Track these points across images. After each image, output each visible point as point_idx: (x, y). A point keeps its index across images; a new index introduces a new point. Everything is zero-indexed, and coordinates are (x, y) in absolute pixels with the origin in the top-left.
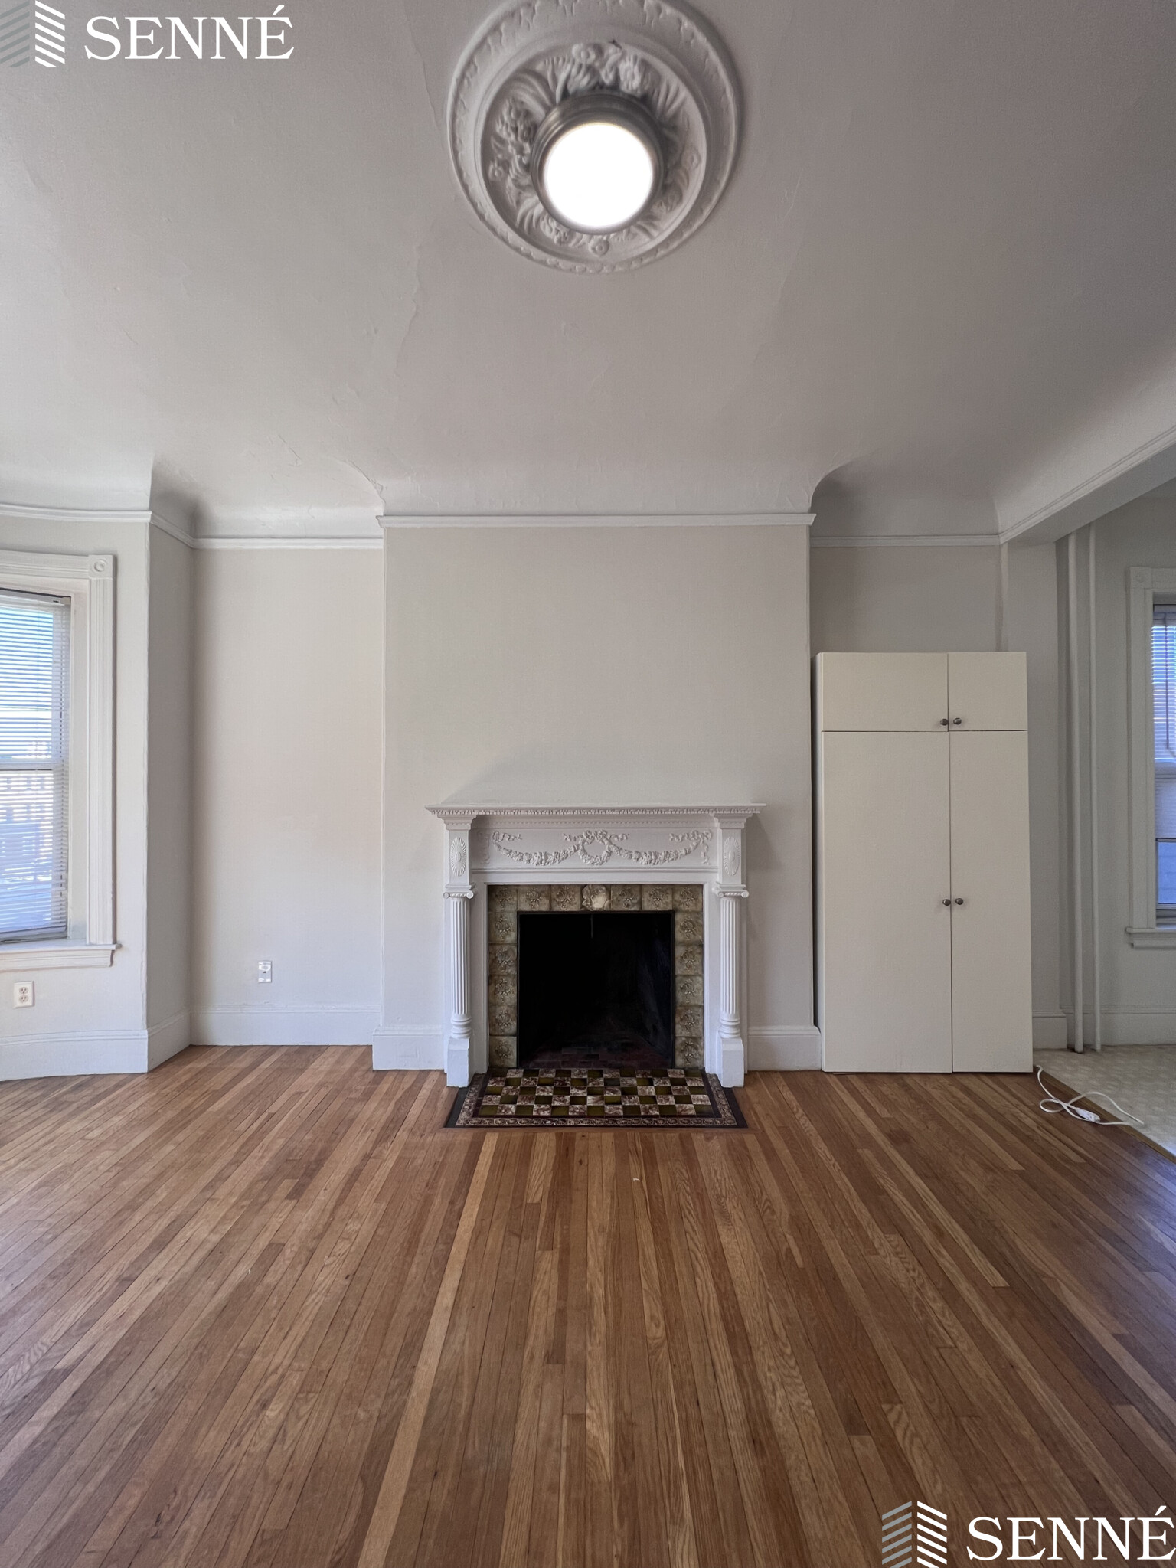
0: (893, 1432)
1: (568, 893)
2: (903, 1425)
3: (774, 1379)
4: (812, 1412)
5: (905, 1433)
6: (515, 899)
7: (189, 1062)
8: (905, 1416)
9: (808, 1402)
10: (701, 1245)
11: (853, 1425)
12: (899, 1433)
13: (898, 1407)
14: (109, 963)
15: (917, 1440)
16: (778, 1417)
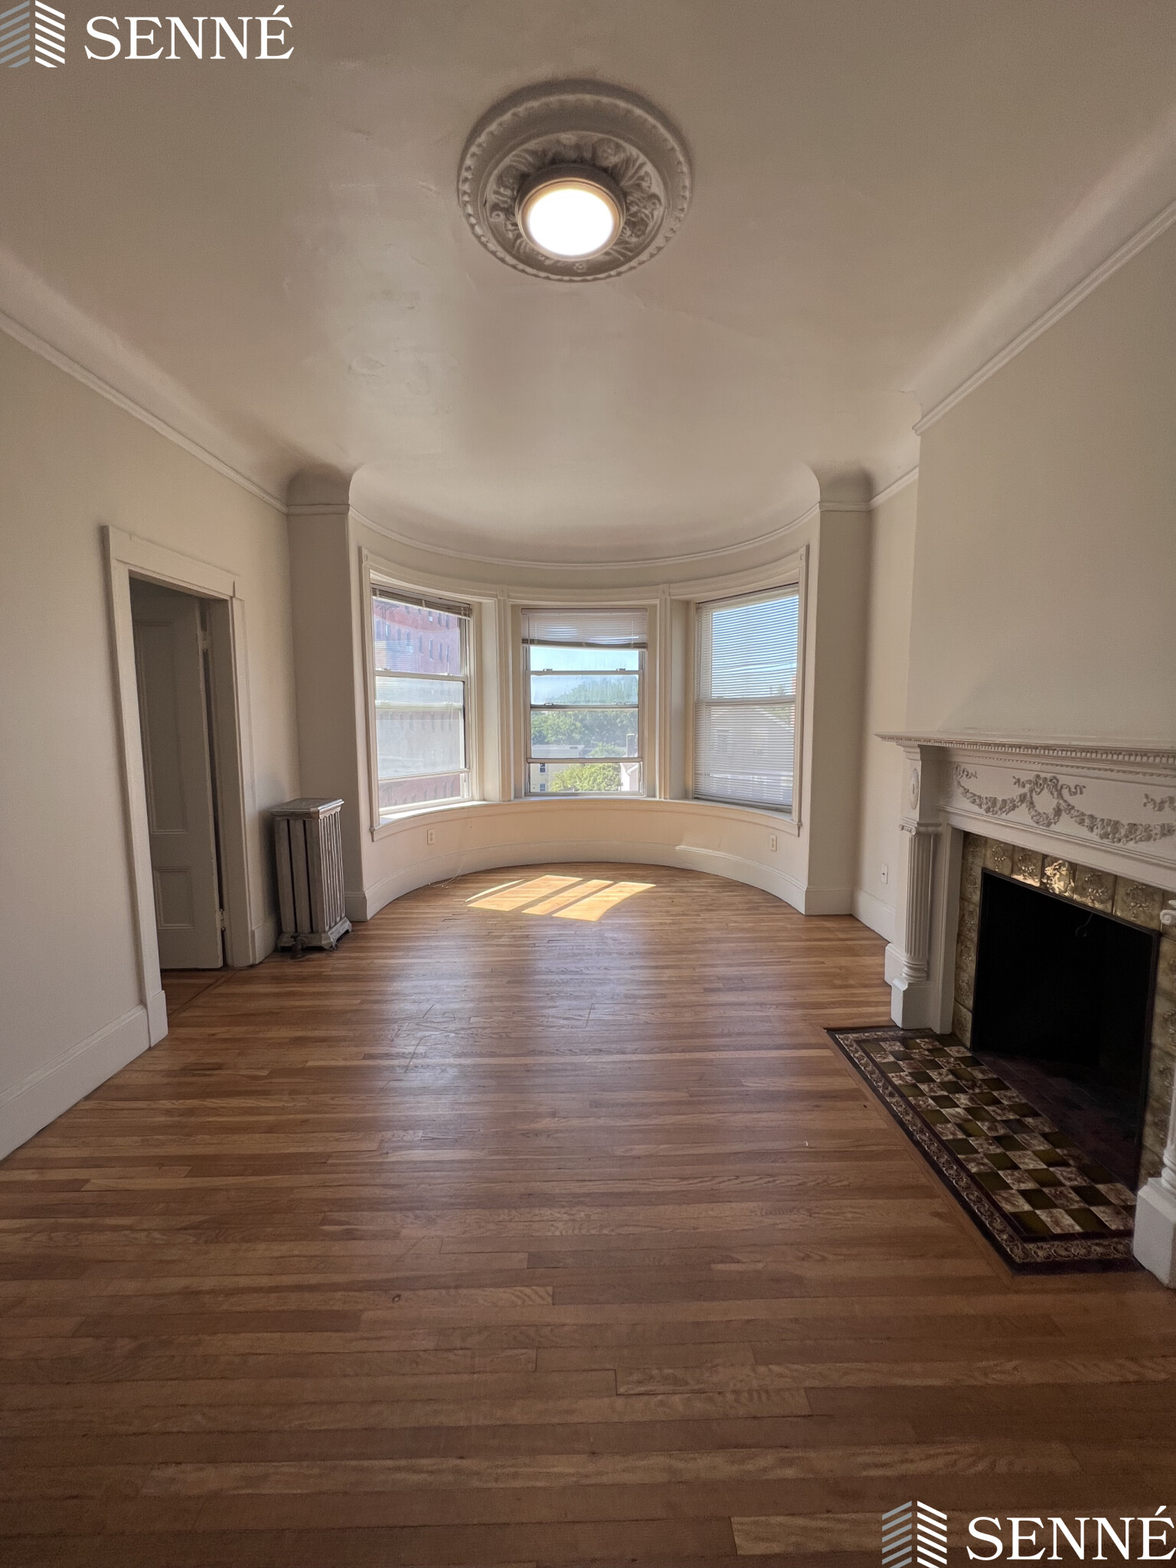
0: (529, 1286)
1: (1030, 859)
2: (533, 1296)
3: (577, 1216)
4: (550, 1234)
5: (525, 1295)
6: (983, 851)
7: (825, 921)
8: (542, 1302)
9: (557, 1233)
10: (722, 1186)
11: (535, 1260)
12: (527, 1290)
13: (550, 1300)
14: (797, 834)
15: (520, 1302)
16: (547, 1212)
